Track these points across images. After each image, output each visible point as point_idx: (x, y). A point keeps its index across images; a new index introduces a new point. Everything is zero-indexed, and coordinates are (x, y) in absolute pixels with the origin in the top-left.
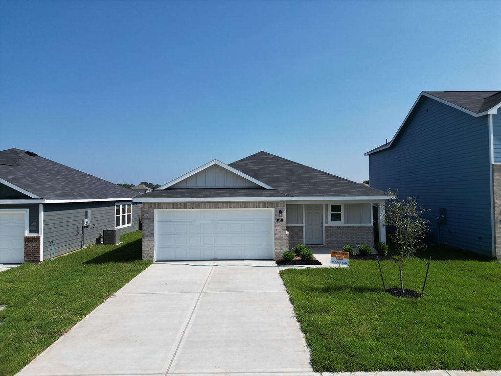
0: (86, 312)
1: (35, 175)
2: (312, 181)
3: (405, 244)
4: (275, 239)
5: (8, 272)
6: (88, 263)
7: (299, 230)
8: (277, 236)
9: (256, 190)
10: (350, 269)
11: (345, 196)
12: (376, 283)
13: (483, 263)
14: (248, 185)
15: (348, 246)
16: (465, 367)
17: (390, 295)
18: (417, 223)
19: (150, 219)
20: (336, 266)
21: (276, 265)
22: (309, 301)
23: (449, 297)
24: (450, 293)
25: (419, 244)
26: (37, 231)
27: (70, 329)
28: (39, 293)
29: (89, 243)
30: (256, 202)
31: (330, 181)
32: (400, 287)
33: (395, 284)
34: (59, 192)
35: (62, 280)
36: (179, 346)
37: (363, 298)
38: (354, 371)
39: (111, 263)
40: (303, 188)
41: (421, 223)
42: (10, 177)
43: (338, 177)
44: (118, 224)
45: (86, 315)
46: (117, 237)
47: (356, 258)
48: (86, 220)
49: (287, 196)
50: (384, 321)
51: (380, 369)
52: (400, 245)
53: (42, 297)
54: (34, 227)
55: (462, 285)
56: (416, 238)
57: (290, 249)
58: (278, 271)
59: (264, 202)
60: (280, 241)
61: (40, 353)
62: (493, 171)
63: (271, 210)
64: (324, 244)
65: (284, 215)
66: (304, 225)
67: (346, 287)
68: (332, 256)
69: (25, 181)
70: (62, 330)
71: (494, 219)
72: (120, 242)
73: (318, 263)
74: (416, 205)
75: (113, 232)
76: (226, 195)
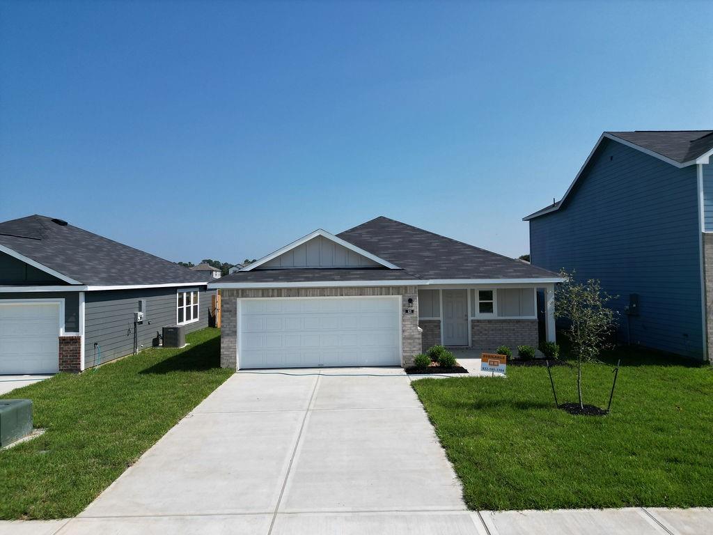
0: (157, 436)
1: (70, 252)
2: (453, 258)
3: (584, 343)
4: (404, 338)
5: (39, 385)
6: (146, 372)
7: (436, 326)
8: (406, 334)
9: (376, 270)
10: (509, 379)
11: (498, 278)
12: (545, 396)
13: (690, 369)
14: (364, 264)
15: (504, 348)
16: (668, 503)
17: (564, 413)
18: (600, 314)
19: (231, 311)
20: (489, 374)
21: (405, 374)
22: (455, 420)
23: (645, 415)
24: (646, 409)
25: (604, 343)
26: (77, 330)
27: (139, 458)
28: (87, 412)
29: (145, 344)
30: (377, 287)
31: (478, 257)
32: (577, 401)
33: (572, 397)
34: (104, 275)
35: (116, 396)
36: (287, 478)
37: (528, 416)
38: (522, 509)
39: (178, 372)
40: (441, 267)
41: (605, 315)
42: (37, 255)
43: (488, 252)
44: (181, 320)
45: (157, 440)
46: (182, 337)
47: (515, 364)
48: (140, 314)
49: (419, 278)
50: (559, 446)
51: (557, 507)
52: (578, 344)
53: (92, 417)
54: (72, 324)
55: (663, 399)
56: (600, 335)
57: (424, 351)
58: (409, 382)
59: (388, 288)
60: (409, 341)
61: (104, 488)
62: (704, 242)
63: (398, 298)
64: (470, 345)
65: (416, 305)
66: (441, 318)
67: (504, 402)
68: (482, 361)
69: (59, 260)
70: (129, 459)
71: (706, 309)
72: (186, 345)
73: (463, 370)
74: (599, 290)
75: (176, 330)
76: (336, 277)
